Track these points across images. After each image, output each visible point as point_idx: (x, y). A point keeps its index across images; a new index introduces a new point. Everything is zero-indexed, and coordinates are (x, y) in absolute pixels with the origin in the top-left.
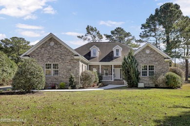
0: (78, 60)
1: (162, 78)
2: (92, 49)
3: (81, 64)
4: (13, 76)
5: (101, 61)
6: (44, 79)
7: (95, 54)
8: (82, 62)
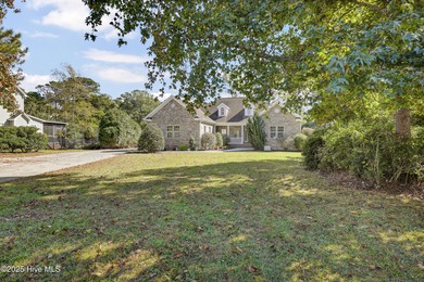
0: (199, 122)
1: (290, 140)
2: (219, 108)
3: (202, 126)
4: (138, 138)
5: (229, 121)
6: (163, 141)
7: (223, 113)
8: (204, 123)
